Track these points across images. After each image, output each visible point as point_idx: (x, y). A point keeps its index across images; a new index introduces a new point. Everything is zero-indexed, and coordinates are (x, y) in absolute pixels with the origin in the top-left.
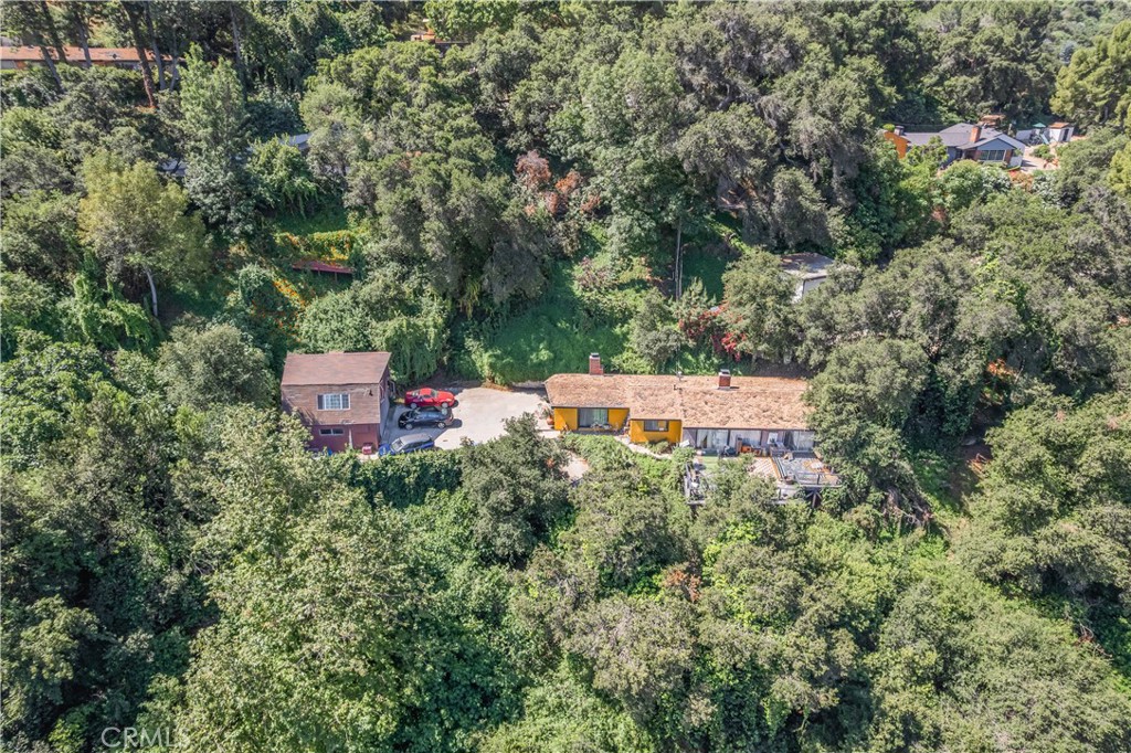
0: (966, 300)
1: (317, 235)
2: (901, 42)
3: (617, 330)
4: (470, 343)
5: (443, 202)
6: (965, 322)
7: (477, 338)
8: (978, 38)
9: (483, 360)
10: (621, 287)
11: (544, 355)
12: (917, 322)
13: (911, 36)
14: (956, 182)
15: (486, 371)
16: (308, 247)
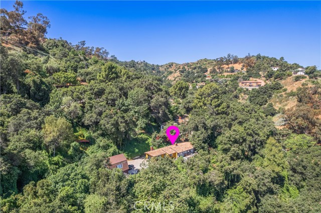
11: (137, 150)
12: (201, 127)
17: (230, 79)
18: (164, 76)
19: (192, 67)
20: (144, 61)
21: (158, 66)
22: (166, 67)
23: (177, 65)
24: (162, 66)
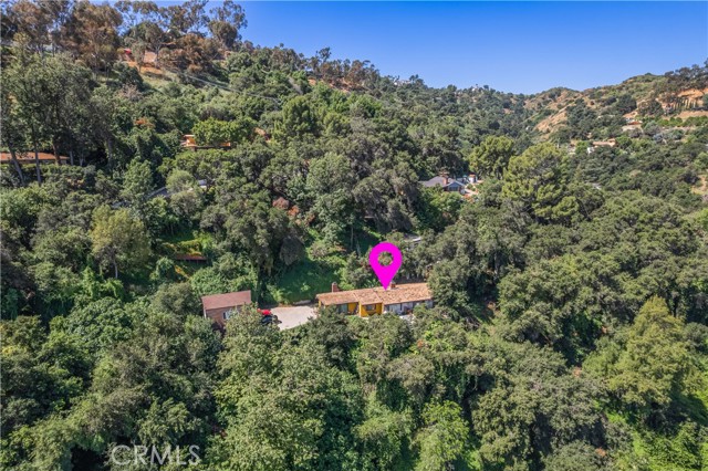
0: (478, 241)
1: (183, 243)
2: (408, 143)
3: (335, 273)
4: (269, 287)
5: (267, 221)
6: (480, 249)
7: (272, 284)
8: (435, 141)
9: (277, 295)
10: (330, 255)
11: (306, 288)
12: (462, 251)
13: (410, 140)
14: (450, 201)
15: (280, 299)
16: (179, 249)
17: (694, 128)
18: (529, 122)
19: (604, 97)
20: (486, 87)
21: (522, 97)
22: (540, 100)
23: (570, 92)
24: (532, 96)
